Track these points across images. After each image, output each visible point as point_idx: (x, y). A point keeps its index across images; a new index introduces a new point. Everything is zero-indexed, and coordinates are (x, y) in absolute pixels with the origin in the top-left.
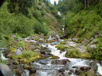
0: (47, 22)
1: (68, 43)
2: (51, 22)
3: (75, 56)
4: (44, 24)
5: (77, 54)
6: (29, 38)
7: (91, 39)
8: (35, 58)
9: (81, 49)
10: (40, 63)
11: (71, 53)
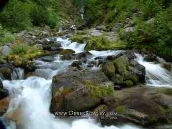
0: (54, 6)
1: (89, 32)
2: (61, 6)
3: (100, 47)
4: (49, 9)
5: (103, 44)
6: (25, 33)
7: (125, 21)
8: (34, 55)
9: (109, 37)
10: (42, 60)
11: (93, 44)
